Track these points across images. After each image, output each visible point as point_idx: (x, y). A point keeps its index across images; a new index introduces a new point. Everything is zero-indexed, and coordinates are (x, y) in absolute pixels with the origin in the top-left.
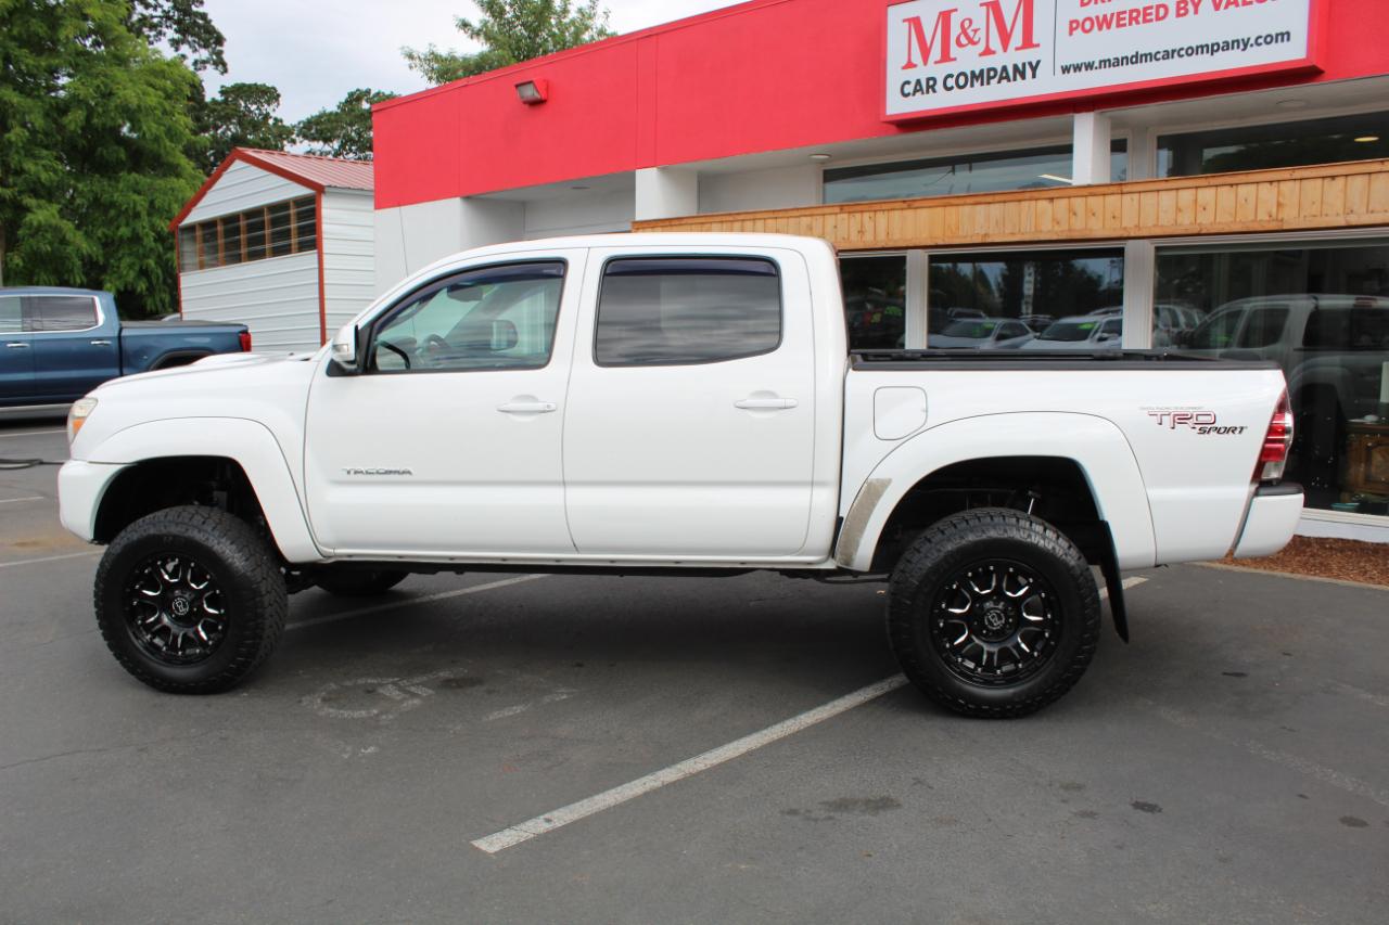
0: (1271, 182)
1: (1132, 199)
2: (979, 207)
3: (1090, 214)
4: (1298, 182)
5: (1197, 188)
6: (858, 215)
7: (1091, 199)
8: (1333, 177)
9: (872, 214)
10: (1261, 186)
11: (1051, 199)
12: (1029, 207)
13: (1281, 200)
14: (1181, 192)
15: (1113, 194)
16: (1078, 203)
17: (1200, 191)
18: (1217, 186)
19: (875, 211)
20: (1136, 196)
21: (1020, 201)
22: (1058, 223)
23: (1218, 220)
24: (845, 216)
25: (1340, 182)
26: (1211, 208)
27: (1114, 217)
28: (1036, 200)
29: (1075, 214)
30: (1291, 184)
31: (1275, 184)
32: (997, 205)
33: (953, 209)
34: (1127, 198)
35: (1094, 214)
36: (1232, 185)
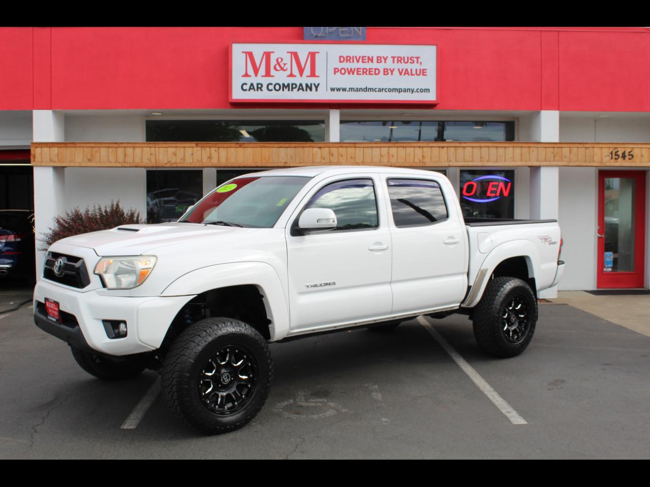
0: (419, 147)
1: (360, 150)
2: (281, 149)
3: (340, 156)
4: (430, 148)
5: (389, 147)
6: (208, 149)
7: (340, 149)
8: (443, 147)
9: (216, 149)
10: (416, 148)
11: (320, 148)
12: (309, 151)
13: (424, 155)
14: (382, 149)
15: (351, 147)
16: (334, 150)
17: (391, 149)
18: (397, 147)
19: (219, 147)
20: (362, 149)
21: (304, 147)
22: (324, 159)
23: (398, 161)
24: (199, 149)
25: (445, 149)
26: (395, 156)
27: (351, 158)
28: (312, 147)
29: (332, 155)
30: (427, 148)
31: (421, 148)
32: (291, 149)
33: (267, 149)
34: (357, 149)
35: (342, 156)
36: (403, 147)
